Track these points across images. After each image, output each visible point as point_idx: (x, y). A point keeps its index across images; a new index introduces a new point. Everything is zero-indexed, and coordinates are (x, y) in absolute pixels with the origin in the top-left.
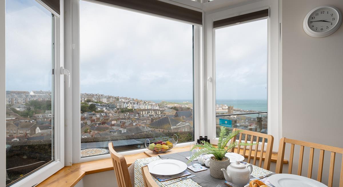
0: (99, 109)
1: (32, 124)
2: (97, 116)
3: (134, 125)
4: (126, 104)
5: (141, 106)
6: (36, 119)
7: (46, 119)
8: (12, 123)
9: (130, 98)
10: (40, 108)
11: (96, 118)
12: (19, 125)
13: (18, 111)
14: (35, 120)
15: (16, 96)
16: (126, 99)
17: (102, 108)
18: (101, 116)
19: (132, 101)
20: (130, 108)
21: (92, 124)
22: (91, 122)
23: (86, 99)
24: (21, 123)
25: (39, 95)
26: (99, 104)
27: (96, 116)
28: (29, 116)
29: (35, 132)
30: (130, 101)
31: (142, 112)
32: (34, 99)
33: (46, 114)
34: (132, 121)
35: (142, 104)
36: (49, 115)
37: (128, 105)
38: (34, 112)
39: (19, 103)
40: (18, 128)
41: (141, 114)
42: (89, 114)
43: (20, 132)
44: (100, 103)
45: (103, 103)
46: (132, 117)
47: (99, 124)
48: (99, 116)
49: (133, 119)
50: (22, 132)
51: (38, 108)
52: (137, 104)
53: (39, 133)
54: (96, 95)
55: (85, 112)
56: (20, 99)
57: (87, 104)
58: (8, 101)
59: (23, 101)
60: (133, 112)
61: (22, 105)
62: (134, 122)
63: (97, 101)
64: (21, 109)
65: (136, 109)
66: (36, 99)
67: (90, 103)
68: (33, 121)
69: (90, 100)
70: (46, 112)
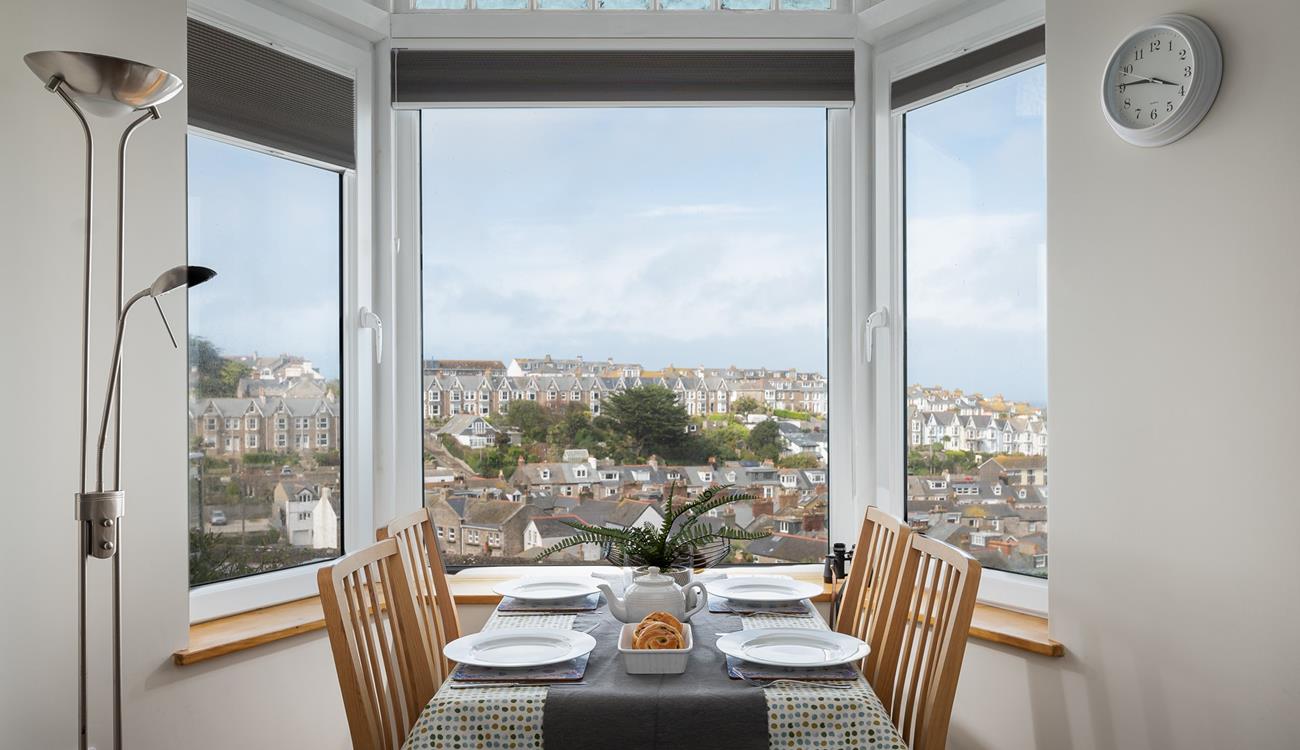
0: (796, 449)
1: (514, 506)
2: (785, 484)
3: (974, 543)
4: (940, 423)
5: (1023, 438)
6: (526, 487)
7: (564, 490)
8: (442, 499)
9: (958, 392)
10: (541, 436)
11: (781, 497)
12: (466, 509)
13: (465, 447)
14: (524, 489)
15: (458, 382)
16: (939, 401)
17: (811, 443)
18: (804, 485)
19: (973, 408)
20: (958, 445)
21: (760, 526)
22: (757, 514)
23: (734, 398)
24: (474, 499)
25: (540, 375)
26: (797, 423)
27: (780, 486)
28: (501, 473)
29: (522, 543)
30: (957, 410)
31: (1031, 472)
32: (520, 396)
33: (564, 466)
34: (966, 522)
35: (1030, 428)
36: (575, 470)
37: (949, 431)
38: (522, 453)
39: (466, 412)
40: (463, 522)
41: (1024, 481)
42: (747, 473)
43: (470, 541)
44: (802, 418)
45: (815, 416)
46: (969, 501)
47: (794, 527)
48: (793, 484)
49: (970, 512)
50: (477, 542)
51: (535, 436)
52: (1001, 424)
53: (535, 549)
54: (783, 374)
55: (727, 463)
56: (472, 397)
57: (738, 422)
58: (431, 403)
59: (484, 404)
60: (977, 474)
61: (479, 420)
62: (977, 525)
63: (788, 408)
64: (473, 437)
65: (991, 456)
66: (529, 393)
67: (755, 419)
68: (517, 492)
69: (753, 401)
70: (565, 458)
